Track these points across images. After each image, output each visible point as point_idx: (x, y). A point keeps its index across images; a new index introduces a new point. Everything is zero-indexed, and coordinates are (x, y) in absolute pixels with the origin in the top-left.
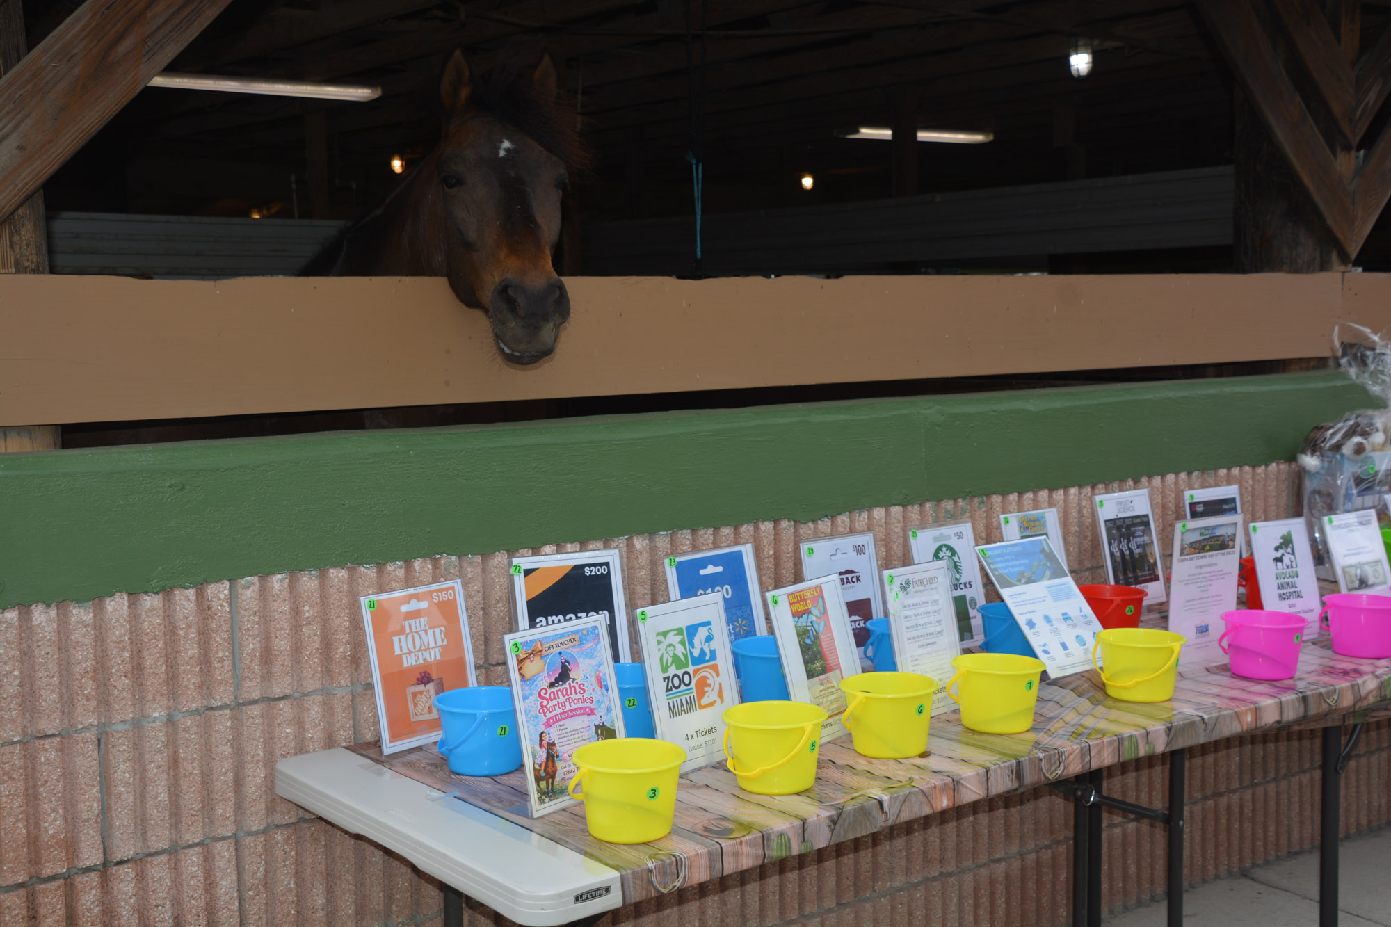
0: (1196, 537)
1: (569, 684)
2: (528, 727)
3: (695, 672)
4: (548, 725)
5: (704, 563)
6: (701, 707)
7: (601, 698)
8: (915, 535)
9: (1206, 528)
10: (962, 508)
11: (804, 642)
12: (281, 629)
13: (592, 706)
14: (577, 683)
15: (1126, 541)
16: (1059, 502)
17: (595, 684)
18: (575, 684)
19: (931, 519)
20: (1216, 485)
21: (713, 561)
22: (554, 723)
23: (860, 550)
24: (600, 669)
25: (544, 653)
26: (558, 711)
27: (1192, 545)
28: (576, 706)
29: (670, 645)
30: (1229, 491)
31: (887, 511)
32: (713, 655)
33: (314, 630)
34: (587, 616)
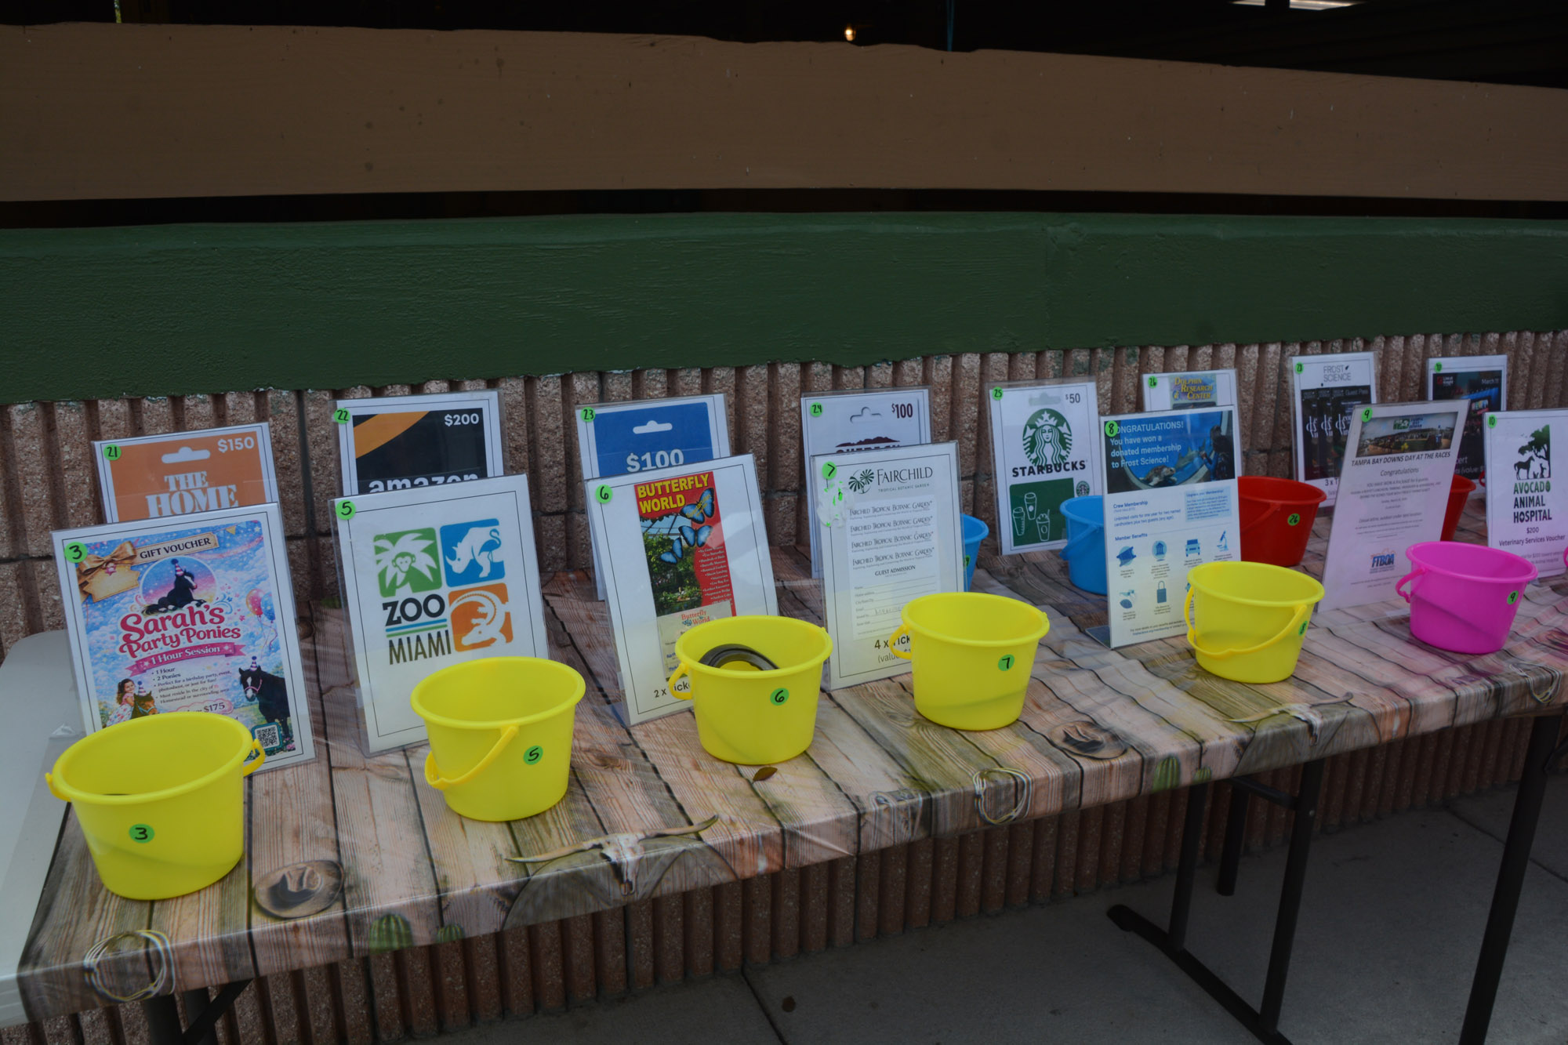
0: (1387, 430)
1: (191, 609)
2: (94, 673)
3: (453, 596)
4: (138, 668)
5: (643, 417)
6: (460, 648)
7: (257, 631)
8: (999, 394)
9: (1405, 418)
10: (1101, 361)
11: (659, 559)
12: (32, 474)
13: (237, 642)
14: (207, 607)
15: (1330, 418)
16: (1250, 361)
17: (247, 610)
18: (202, 608)
19: (1051, 373)
20: (1482, 353)
21: (658, 415)
22: (152, 666)
23: (904, 411)
24: (259, 586)
25: (138, 560)
26: (162, 648)
27: (1377, 441)
28: (202, 642)
29: (403, 555)
30: (1497, 362)
31: (984, 358)
32: (498, 570)
33: (80, 477)
34: (445, 482)
